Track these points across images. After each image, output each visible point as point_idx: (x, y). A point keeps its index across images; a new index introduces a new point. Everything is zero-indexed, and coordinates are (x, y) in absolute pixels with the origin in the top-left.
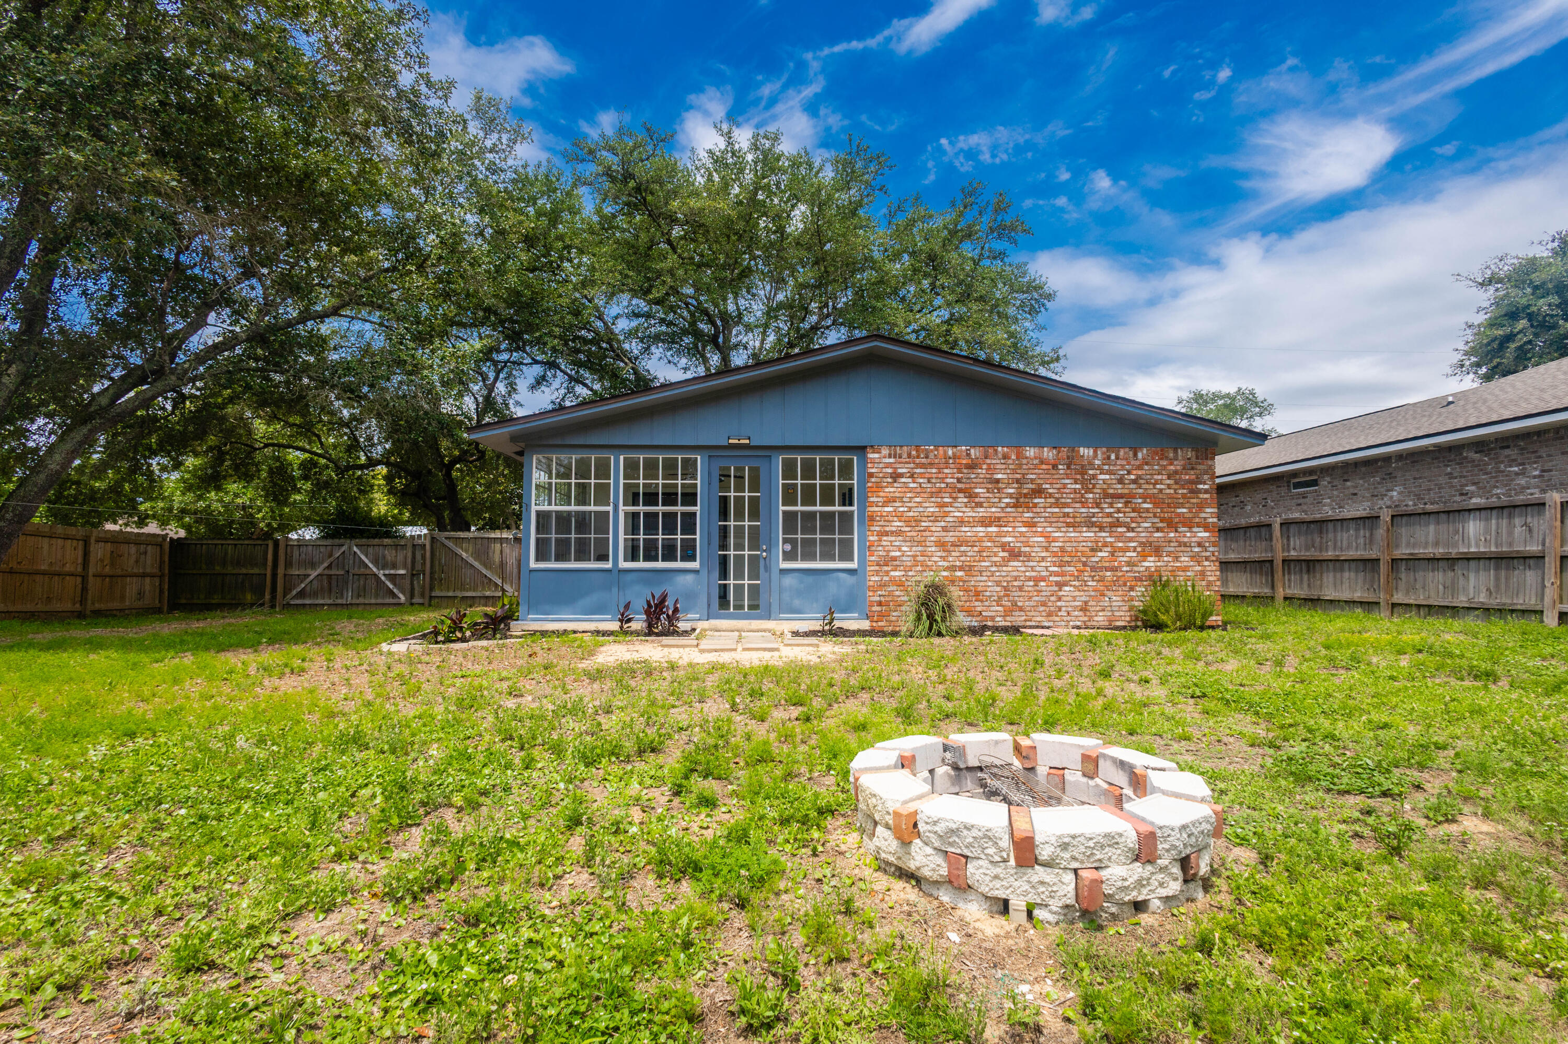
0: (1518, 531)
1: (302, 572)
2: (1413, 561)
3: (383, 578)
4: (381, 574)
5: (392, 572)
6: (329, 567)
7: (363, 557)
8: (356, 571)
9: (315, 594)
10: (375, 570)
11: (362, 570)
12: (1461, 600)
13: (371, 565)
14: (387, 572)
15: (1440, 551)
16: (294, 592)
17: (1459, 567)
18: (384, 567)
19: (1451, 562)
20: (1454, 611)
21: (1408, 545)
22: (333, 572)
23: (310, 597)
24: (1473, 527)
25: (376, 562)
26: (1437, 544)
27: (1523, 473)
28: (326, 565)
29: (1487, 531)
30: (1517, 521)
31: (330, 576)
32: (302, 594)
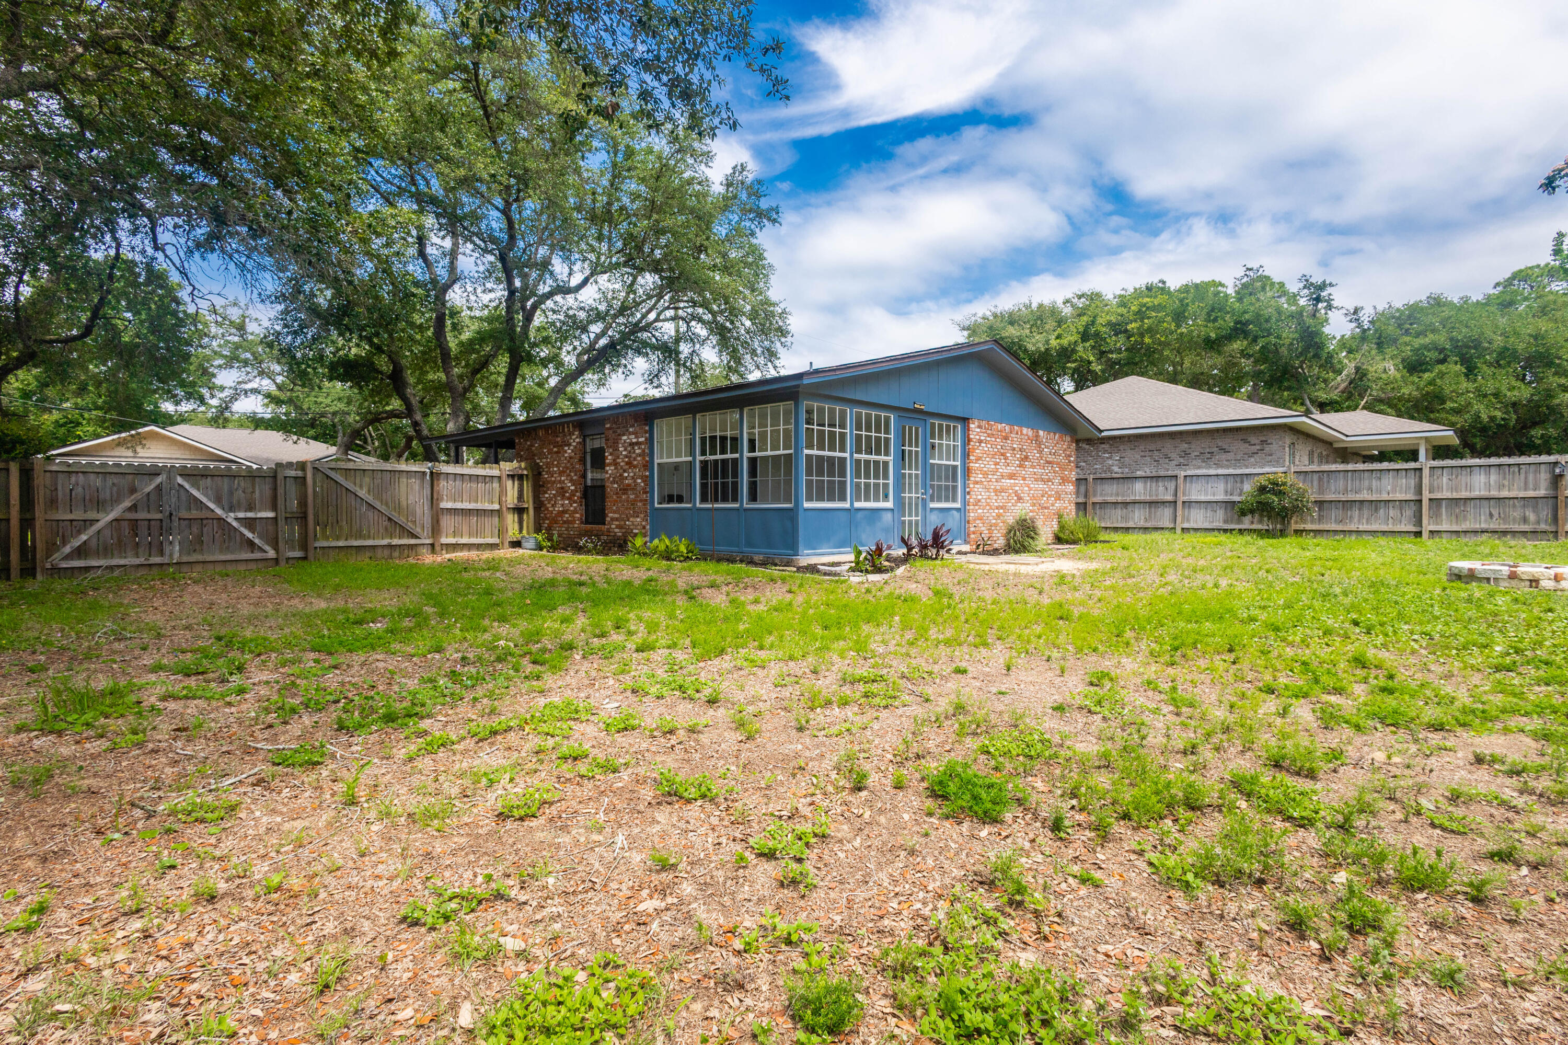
0: (1161, 489)
1: (78, 515)
2: (1103, 505)
3: (235, 524)
4: (231, 518)
5: (250, 515)
6: (134, 508)
7: (195, 492)
8: (184, 514)
9: (105, 551)
10: (219, 511)
11: (195, 514)
12: (1131, 524)
13: (212, 505)
14: (241, 515)
15: (1120, 499)
16: (67, 549)
17: (1130, 508)
18: (231, 509)
19: (1125, 504)
20: (1127, 529)
21: (1101, 495)
22: (142, 515)
23: (97, 554)
24: (1139, 486)
25: (218, 501)
26: (1117, 495)
27: (1110, 458)
28: (127, 503)
29: (1145, 488)
30: (1160, 484)
31: (134, 523)
32: (80, 552)
